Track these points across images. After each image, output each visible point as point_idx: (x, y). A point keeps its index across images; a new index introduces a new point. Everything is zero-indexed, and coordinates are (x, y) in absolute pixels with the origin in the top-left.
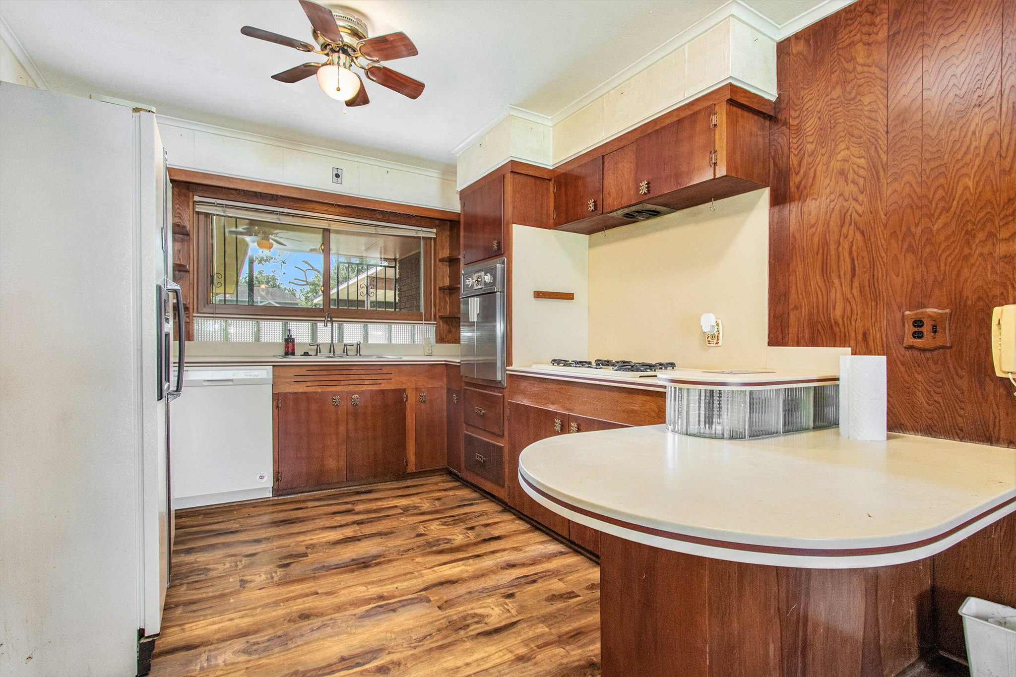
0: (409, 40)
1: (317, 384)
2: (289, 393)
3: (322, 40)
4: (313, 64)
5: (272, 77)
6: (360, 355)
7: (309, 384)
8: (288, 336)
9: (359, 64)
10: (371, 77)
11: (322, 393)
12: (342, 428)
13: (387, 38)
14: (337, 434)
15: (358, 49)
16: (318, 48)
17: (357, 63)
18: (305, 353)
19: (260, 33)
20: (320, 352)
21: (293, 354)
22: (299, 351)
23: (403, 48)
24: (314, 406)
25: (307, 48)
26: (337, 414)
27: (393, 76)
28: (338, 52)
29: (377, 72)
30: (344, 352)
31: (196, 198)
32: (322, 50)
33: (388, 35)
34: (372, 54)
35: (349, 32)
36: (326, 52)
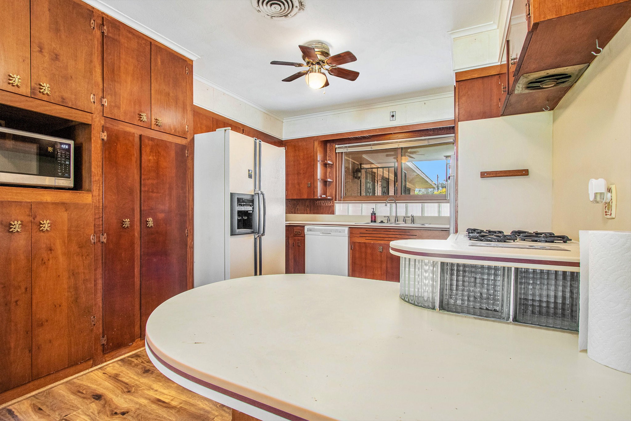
0: (352, 54)
1: (370, 238)
2: (357, 242)
3: (307, 60)
4: (302, 72)
5: (282, 81)
6: (413, 223)
7: (367, 238)
8: (373, 212)
9: (326, 68)
10: (331, 74)
11: (373, 244)
12: (384, 266)
13: (341, 55)
14: (381, 268)
15: (325, 62)
16: (305, 63)
17: (324, 68)
18: (381, 221)
19: (279, 63)
20: (389, 221)
21: (375, 222)
22: (379, 220)
23: (349, 58)
24: (369, 251)
25: (300, 65)
26: (381, 256)
27: (343, 71)
28: (315, 64)
29: (334, 71)
30: (404, 221)
31: (337, 146)
32: (307, 65)
33: (341, 54)
34: (332, 63)
35: (320, 53)
36: (309, 65)
